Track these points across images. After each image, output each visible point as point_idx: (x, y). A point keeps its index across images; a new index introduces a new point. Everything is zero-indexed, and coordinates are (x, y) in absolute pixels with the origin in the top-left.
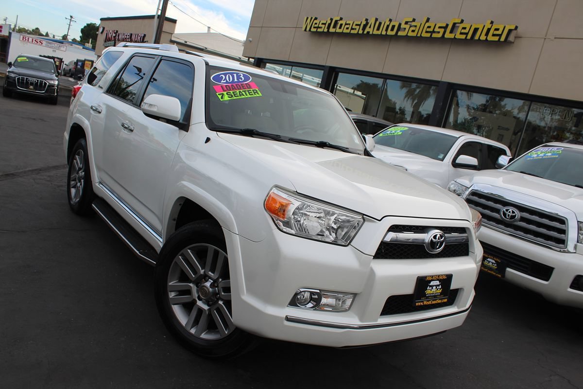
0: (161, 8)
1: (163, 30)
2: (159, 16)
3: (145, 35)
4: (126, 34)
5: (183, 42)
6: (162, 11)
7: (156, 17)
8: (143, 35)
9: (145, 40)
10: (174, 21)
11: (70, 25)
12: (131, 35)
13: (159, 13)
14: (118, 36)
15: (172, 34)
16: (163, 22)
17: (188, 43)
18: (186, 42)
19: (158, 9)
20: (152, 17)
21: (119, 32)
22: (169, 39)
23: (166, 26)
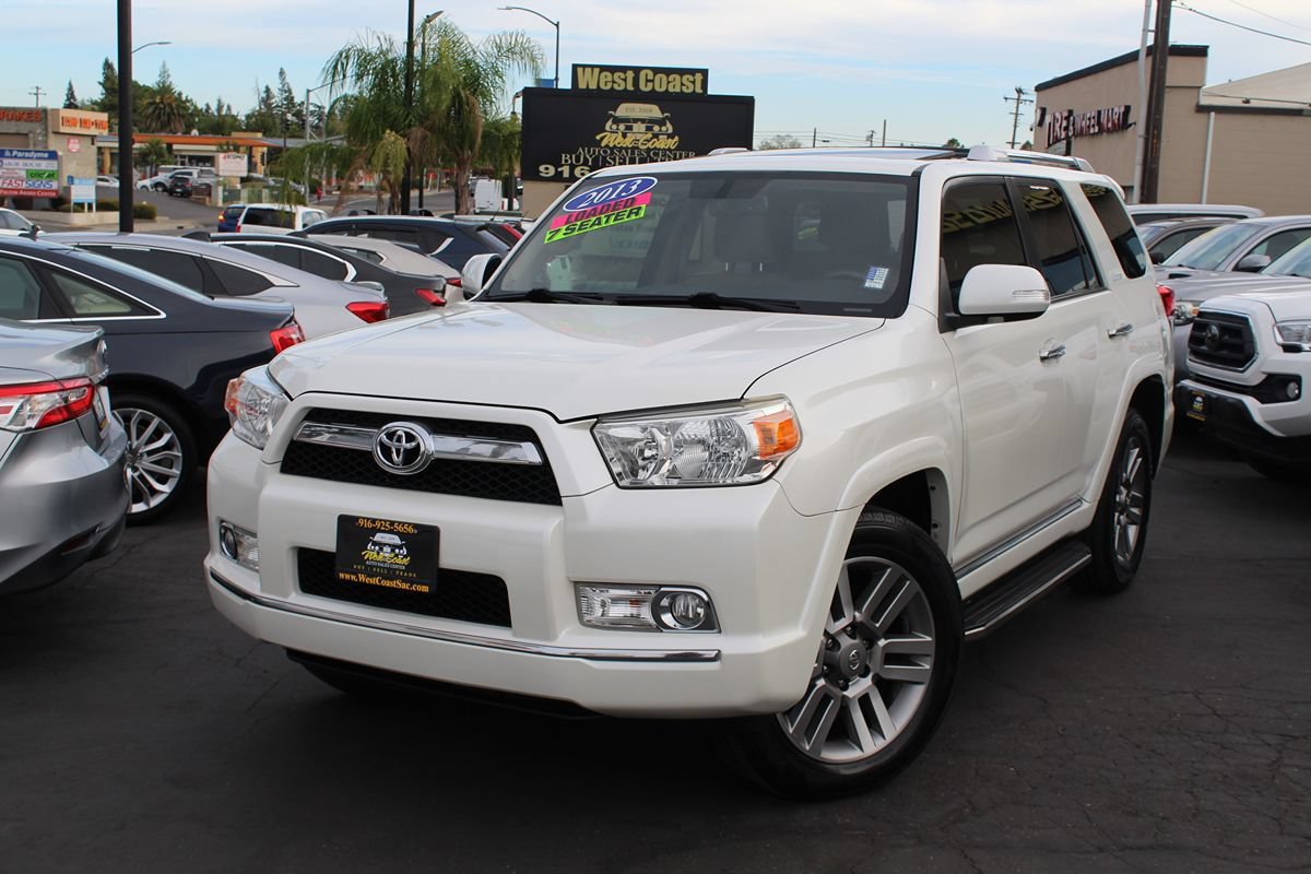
0: (1152, 26)
1: (1167, 84)
2: (1149, 48)
3: (1128, 109)
4: (1088, 115)
5: (1238, 103)
6: (1156, 32)
7: (1142, 55)
8: (1122, 109)
9: (1130, 122)
10: (1201, 52)
11: (1017, 114)
12: (1099, 113)
13: (1150, 42)
14: (1073, 125)
15: (1200, 87)
16: (1164, 63)
17: (1254, 104)
18: (1247, 101)
19: (1146, 30)
20: (1132, 57)
21: (1075, 114)
22: (1194, 105)
23: (1176, 70)
